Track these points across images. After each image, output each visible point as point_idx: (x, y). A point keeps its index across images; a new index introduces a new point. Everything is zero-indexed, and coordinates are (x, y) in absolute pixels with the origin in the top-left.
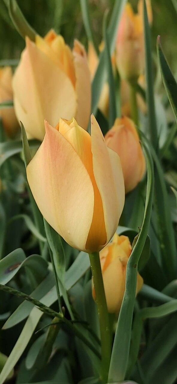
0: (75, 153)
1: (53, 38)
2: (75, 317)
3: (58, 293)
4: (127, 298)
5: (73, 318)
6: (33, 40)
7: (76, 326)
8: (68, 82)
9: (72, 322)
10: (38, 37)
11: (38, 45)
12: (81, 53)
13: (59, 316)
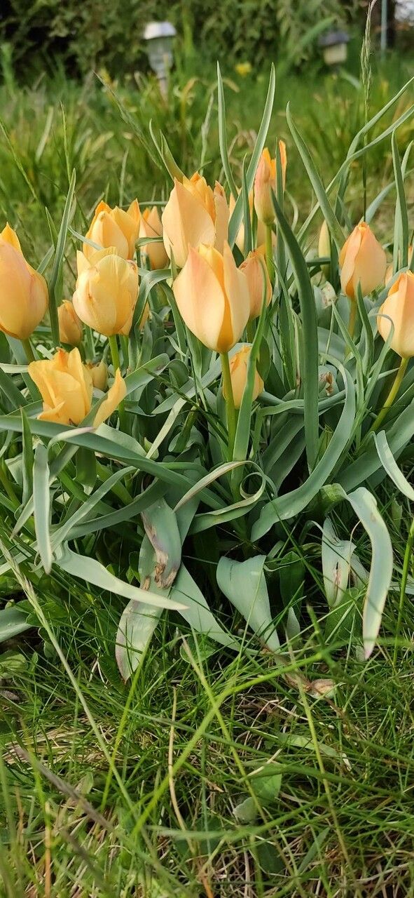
0: (211, 270)
1: (197, 179)
2: (208, 410)
4: (248, 386)
6: (181, 180)
7: (208, 415)
10: (185, 179)
11: (185, 185)
12: (221, 194)
13: (196, 406)
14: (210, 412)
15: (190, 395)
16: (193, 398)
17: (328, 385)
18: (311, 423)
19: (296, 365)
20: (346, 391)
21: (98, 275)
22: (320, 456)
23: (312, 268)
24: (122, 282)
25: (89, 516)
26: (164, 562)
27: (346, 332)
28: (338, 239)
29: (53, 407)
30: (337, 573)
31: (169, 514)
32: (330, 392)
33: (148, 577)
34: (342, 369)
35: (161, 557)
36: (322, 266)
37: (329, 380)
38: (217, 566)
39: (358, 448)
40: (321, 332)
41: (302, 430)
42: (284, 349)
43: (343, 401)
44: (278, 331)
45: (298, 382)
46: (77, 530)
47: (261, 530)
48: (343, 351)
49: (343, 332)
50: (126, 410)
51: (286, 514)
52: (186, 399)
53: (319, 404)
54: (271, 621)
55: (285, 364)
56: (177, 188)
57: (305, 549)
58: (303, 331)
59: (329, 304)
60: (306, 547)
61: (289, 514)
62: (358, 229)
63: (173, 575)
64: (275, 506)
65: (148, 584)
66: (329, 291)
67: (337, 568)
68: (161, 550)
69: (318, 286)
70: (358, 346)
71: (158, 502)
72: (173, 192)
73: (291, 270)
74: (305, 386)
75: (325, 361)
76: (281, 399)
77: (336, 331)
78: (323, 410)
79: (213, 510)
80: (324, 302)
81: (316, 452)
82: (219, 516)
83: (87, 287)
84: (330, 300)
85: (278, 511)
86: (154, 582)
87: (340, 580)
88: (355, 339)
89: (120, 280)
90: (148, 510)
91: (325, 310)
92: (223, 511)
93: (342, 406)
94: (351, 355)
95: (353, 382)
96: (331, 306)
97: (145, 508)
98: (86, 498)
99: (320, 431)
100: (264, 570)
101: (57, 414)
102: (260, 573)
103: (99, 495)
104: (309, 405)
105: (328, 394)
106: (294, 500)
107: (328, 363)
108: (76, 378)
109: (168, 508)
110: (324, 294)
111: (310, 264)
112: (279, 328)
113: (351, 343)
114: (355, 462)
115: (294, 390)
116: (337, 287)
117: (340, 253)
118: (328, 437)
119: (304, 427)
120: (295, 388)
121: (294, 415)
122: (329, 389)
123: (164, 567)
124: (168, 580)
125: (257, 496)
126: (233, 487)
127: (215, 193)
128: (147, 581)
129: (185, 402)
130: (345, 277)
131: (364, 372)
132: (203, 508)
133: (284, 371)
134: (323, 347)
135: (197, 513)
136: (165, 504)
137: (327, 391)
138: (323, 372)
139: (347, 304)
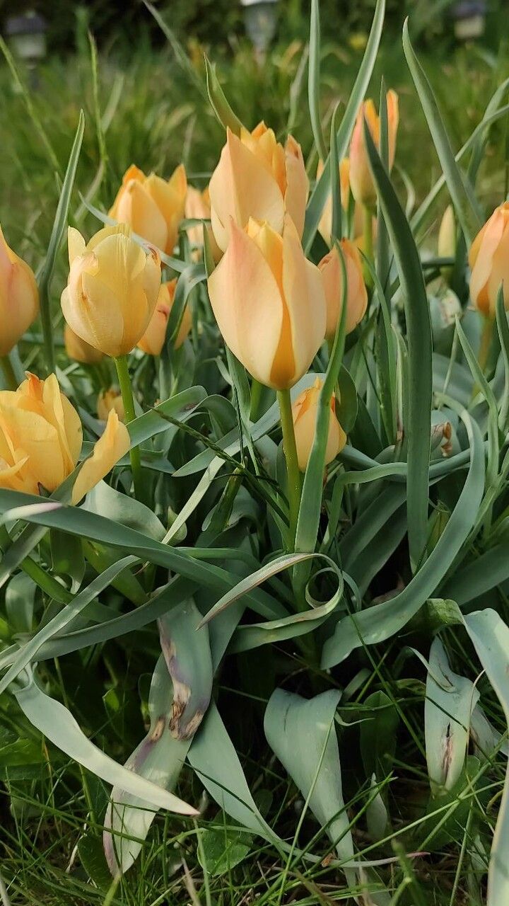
0: (263, 260)
1: (263, 132)
2: (261, 473)
3: (242, 444)
4: (317, 444)
5: (258, 474)
6: (239, 134)
7: (260, 482)
8: (276, 188)
9: (257, 477)
10: (244, 131)
11: (243, 141)
12: (296, 154)
13: (240, 467)
14: (264, 476)
15: (231, 451)
16: (237, 456)
17: (445, 440)
18: (417, 497)
19: (398, 411)
20: (471, 450)
21: (95, 264)
22: (429, 549)
23: (429, 272)
24: (134, 276)
25: (75, 624)
26: (185, 699)
27: (476, 365)
28: (469, 227)
29: (12, 463)
30: (448, 744)
31: (198, 622)
32: (447, 452)
33: (161, 718)
34: (466, 417)
35: (181, 692)
36: (443, 270)
37: (446, 433)
38: (266, 704)
39: (486, 537)
40: (437, 361)
41: (403, 508)
42: (382, 384)
43: (466, 466)
44: (375, 358)
45: (400, 435)
46: (54, 645)
47: (337, 654)
48: (469, 389)
49: (471, 364)
50: (143, 464)
51: (374, 636)
52: (225, 457)
53: (431, 468)
54: (343, 805)
55: (382, 406)
56: (230, 144)
57: (401, 687)
58: (409, 361)
59: (451, 321)
60: (402, 684)
61: (379, 635)
62: (499, 213)
63: (197, 720)
64: (356, 623)
65: (160, 729)
66: (451, 302)
67: (448, 735)
68: (181, 681)
69: (437, 296)
70: (491, 385)
71: (183, 604)
72: (225, 151)
73: (397, 272)
74: (410, 442)
75: (441, 405)
76: (373, 459)
77: (460, 359)
78: (437, 477)
79: (265, 620)
80: (443, 318)
81: (424, 542)
82: (273, 631)
83: (80, 282)
84: (453, 316)
85: (361, 630)
86: (169, 731)
87: (453, 756)
88: (489, 372)
89: (130, 272)
90: (168, 615)
91: (445, 330)
92: (279, 624)
93: (466, 472)
94: (481, 398)
95: (481, 437)
96: (454, 325)
97: (163, 613)
98: (70, 598)
99: (431, 510)
100: (336, 723)
101: (18, 475)
102: (329, 727)
103: (89, 594)
104: (415, 469)
105: (445, 455)
106: (386, 617)
107: (445, 406)
108: (50, 419)
109: (197, 614)
110: (444, 307)
111: (426, 266)
112: (376, 353)
113: (481, 379)
114: (481, 557)
115: (393, 447)
116: (464, 297)
117: (471, 248)
118: (443, 520)
119: (406, 502)
120: (395, 442)
121: (393, 485)
122: (446, 446)
123: (183, 708)
124: (189, 727)
125: (330, 606)
126: (297, 587)
127: (287, 153)
128: (160, 725)
129: (223, 461)
130: (476, 282)
131: (501, 426)
132: (250, 617)
133: (381, 415)
134: (441, 384)
135: (239, 624)
136: (194, 607)
137: (443, 450)
138: (438, 421)
139: (478, 322)
